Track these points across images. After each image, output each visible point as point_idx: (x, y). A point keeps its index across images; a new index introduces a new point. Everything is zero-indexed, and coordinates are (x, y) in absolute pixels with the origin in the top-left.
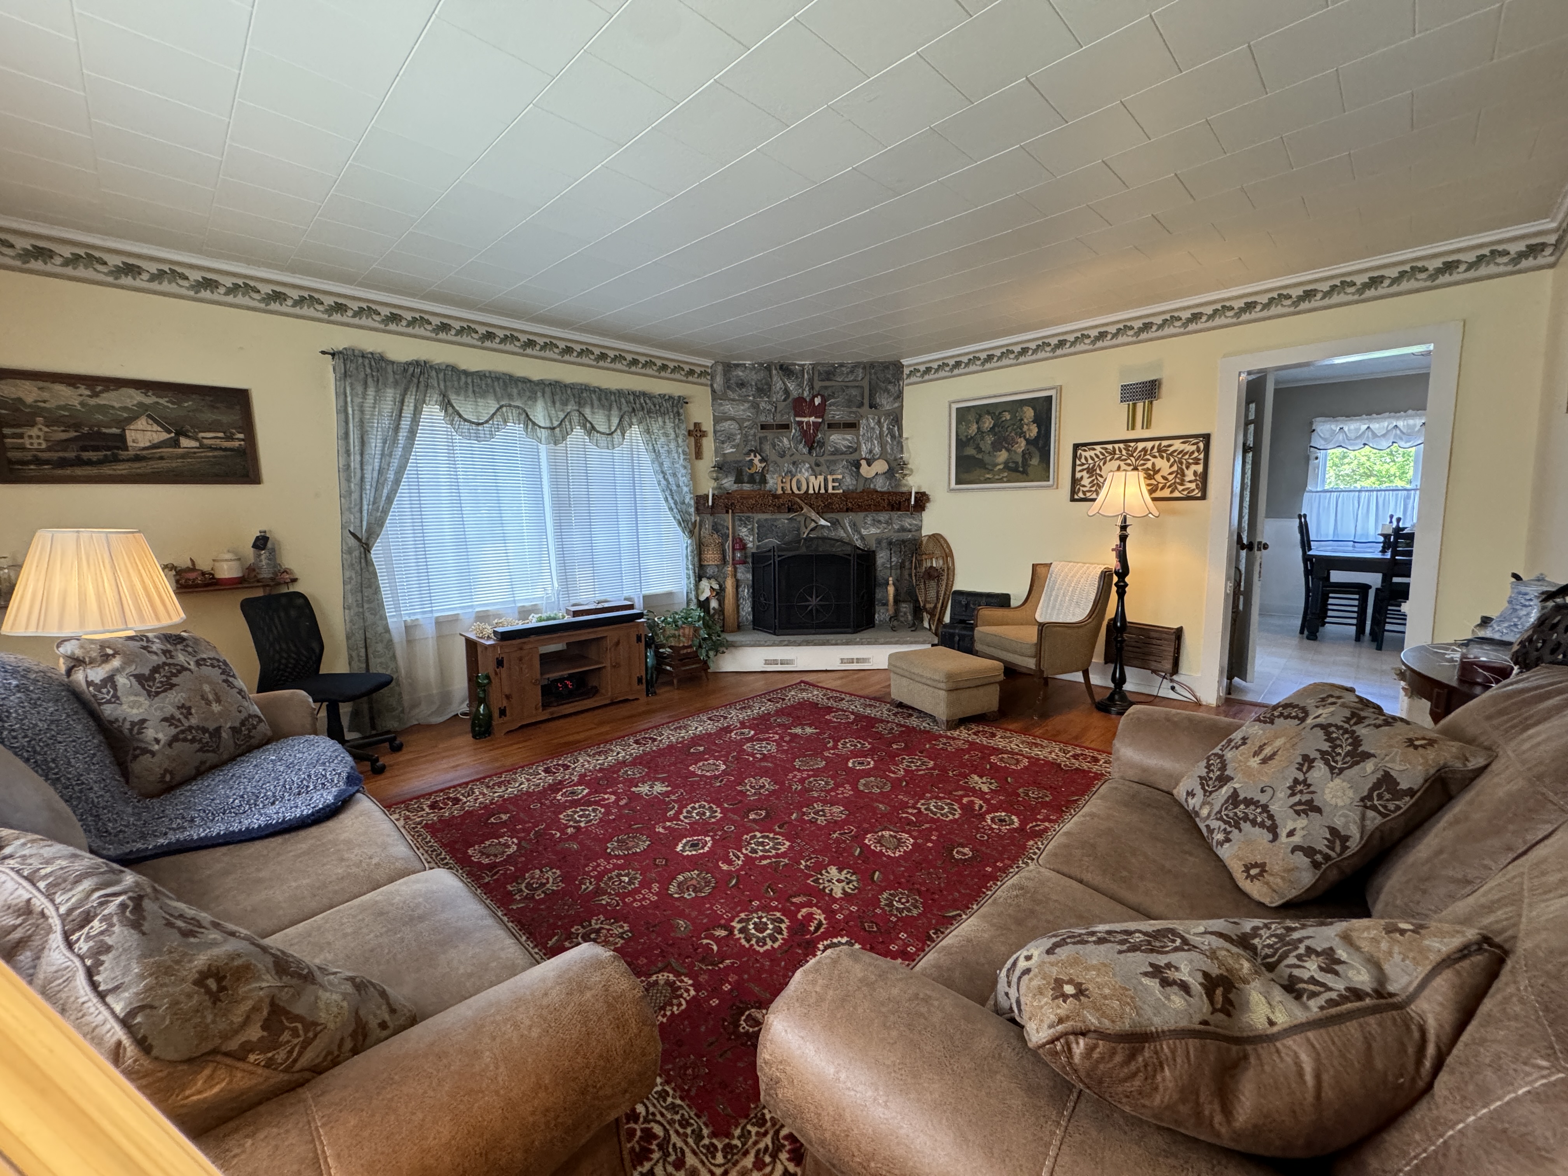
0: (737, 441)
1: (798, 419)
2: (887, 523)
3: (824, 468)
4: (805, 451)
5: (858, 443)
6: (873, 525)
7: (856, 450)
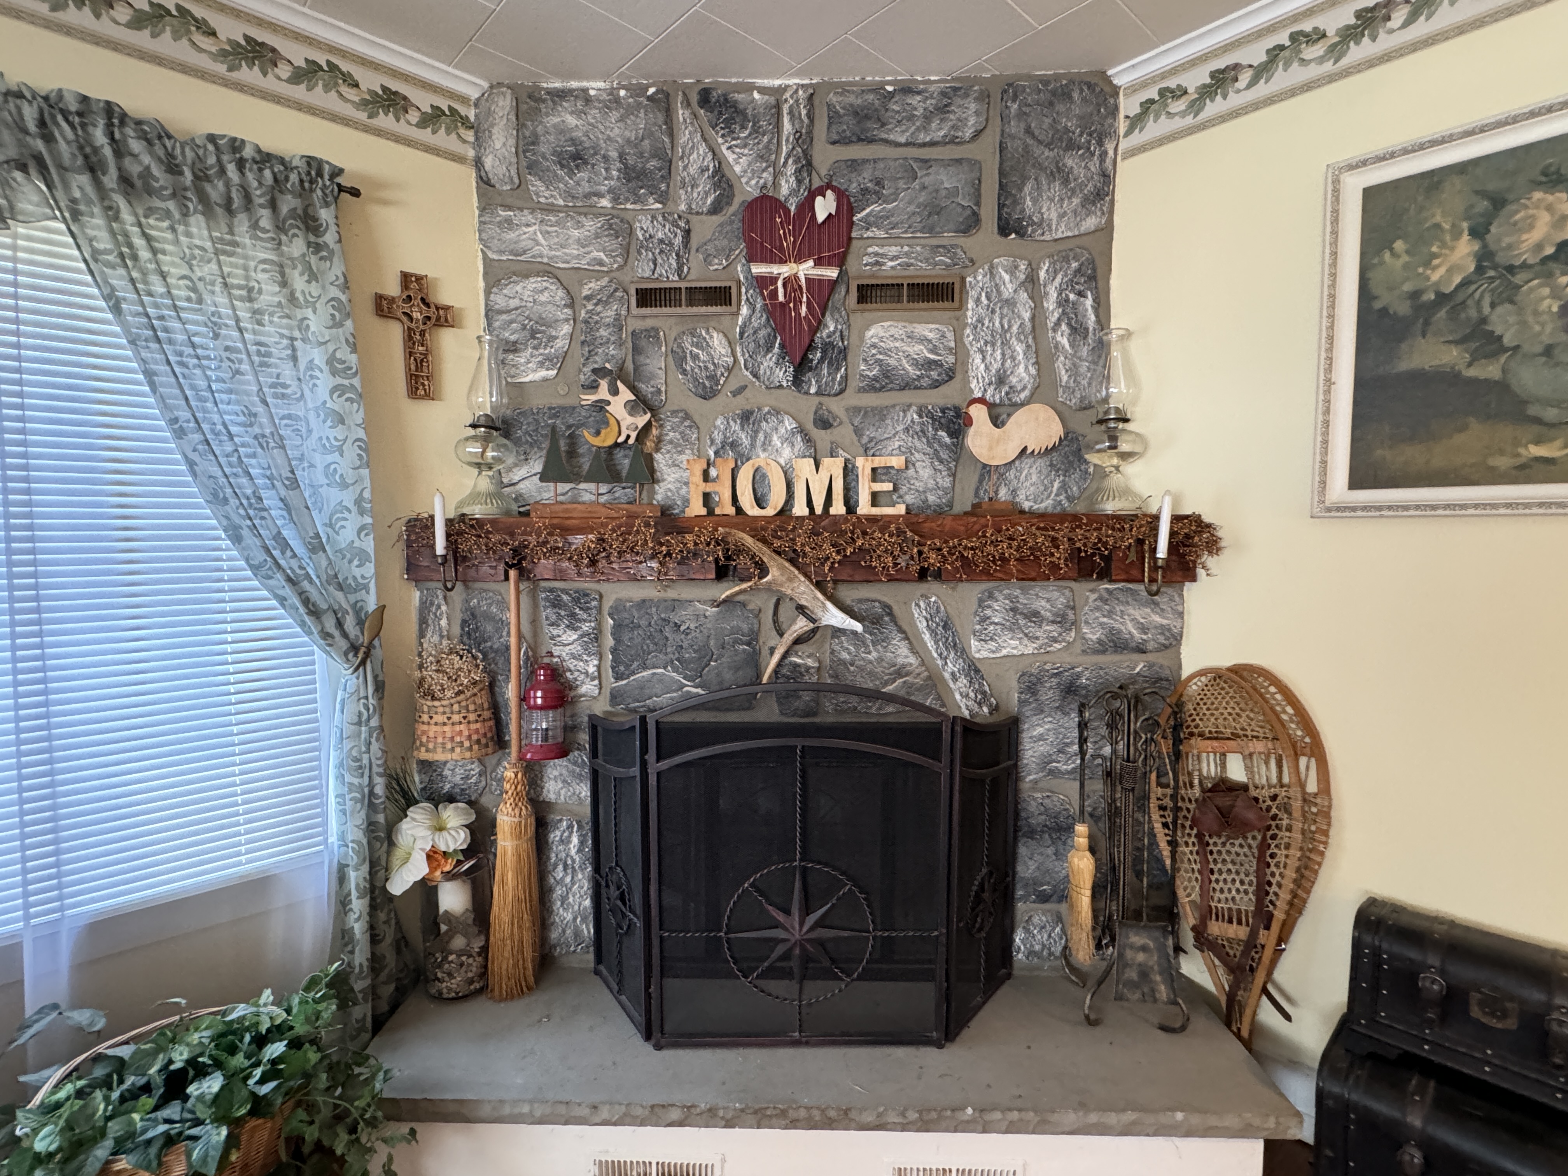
0: (561, 344)
1: (758, 269)
2: (1060, 619)
3: (844, 433)
4: (783, 375)
5: (960, 350)
6: (1012, 628)
7: (950, 374)
